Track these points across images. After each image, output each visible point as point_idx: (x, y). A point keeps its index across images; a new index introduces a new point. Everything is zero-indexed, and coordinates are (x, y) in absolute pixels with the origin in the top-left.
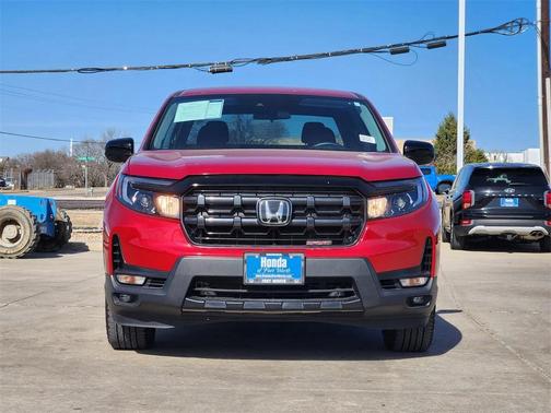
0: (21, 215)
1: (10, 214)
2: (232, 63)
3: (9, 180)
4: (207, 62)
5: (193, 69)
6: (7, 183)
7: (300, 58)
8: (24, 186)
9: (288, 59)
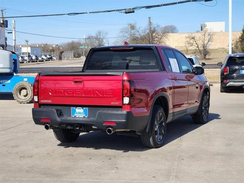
0: (28, 86)
1: (23, 85)
2: (134, 8)
3: (54, 56)
4: (124, 9)
5: (117, 12)
6: (53, 58)
7: (164, 5)
8: (60, 58)
9: (158, 6)
